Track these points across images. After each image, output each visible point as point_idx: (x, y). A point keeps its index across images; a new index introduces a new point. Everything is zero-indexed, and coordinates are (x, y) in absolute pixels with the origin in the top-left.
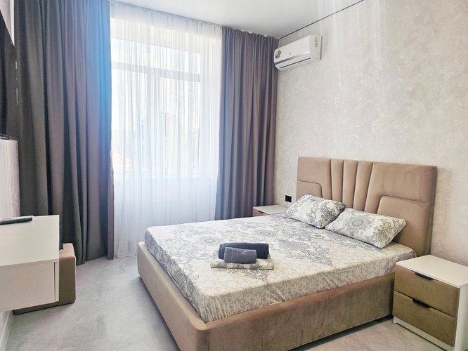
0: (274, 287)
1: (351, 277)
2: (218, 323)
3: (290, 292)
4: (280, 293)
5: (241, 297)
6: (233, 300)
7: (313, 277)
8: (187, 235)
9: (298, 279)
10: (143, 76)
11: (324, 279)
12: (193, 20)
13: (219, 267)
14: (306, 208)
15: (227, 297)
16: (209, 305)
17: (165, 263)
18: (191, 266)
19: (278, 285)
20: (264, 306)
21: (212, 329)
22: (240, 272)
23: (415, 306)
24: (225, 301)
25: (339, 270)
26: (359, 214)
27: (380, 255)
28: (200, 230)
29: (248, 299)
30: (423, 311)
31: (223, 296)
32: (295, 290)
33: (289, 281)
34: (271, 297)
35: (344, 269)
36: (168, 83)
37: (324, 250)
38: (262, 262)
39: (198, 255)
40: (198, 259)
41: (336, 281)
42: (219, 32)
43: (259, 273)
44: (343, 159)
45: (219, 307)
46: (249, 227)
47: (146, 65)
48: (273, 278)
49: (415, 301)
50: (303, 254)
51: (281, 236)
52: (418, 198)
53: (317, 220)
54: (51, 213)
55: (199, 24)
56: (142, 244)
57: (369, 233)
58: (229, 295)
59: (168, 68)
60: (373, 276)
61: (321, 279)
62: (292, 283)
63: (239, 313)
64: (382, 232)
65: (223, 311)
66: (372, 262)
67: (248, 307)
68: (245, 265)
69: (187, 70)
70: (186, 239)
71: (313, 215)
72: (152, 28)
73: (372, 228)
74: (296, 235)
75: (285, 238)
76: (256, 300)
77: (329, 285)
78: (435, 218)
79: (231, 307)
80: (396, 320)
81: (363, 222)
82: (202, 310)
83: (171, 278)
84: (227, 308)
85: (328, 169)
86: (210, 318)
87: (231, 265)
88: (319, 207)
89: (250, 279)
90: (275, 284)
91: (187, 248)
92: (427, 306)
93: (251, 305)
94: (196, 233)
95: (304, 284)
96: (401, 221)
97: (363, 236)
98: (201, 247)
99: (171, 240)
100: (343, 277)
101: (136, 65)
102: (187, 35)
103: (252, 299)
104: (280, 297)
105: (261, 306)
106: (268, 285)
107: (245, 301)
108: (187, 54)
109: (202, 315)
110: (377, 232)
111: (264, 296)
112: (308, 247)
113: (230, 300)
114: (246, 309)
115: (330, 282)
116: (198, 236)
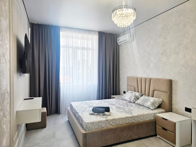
0: (109, 121)
1: (139, 119)
2: (90, 131)
3: (115, 123)
4: (112, 123)
5: (97, 124)
6: (95, 124)
7: (124, 118)
8: (84, 105)
9: (118, 119)
10: (71, 50)
11: (128, 119)
12: (88, 30)
13: (92, 114)
14: (129, 96)
15: (92, 123)
16: (87, 126)
17: (75, 113)
18: (83, 114)
19: (111, 120)
20: (106, 127)
21: (87, 133)
22: (99, 116)
23: (163, 130)
24: (92, 124)
25: (134, 116)
26: (146, 97)
27: (151, 112)
28: (89, 103)
29: (100, 125)
30: (165, 131)
31: (91, 123)
32: (117, 122)
33: (115, 119)
34: (109, 124)
35: (136, 116)
36: (79, 51)
37: (131, 110)
38: (107, 113)
39: (86, 111)
40: (86, 112)
41: (133, 120)
42: (97, 33)
43: (105, 116)
44: (142, 77)
45: (90, 126)
46: (107, 102)
47: (72, 46)
48: (109, 118)
49: (163, 128)
50: (123, 111)
51: (117, 105)
52: (166, 91)
53: (132, 100)
54: (39, 96)
55: (90, 31)
56: (69, 108)
57: (148, 104)
58: (93, 122)
59: (79, 46)
60: (148, 119)
61: (127, 119)
62: (116, 120)
63: (97, 129)
64: (153, 104)
65: (91, 128)
66: (148, 114)
67: (100, 127)
68: (100, 114)
69: (86, 47)
70: (83, 106)
71: (131, 98)
72: (74, 34)
73: (150, 102)
74: (123, 105)
75: (119, 106)
76: (103, 125)
77: (131, 121)
78: (173, 98)
79: (94, 127)
80: (158, 136)
81: (147, 100)
82: (84, 127)
83: (77, 118)
84: (93, 127)
85: (137, 81)
86: (87, 130)
87: (96, 114)
88: (133, 95)
89: (101, 118)
90: (110, 120)
91: (83, 109)
92: (166, 130)
93: (101, 126)
94: (88, 104)
95: (121, 120)
96: (161, 100)
97: (147, 105)
98: (88, 108)
99: (78, 106)
100: (136, 119)
101: (68, 46)
102: (86, 35)
103: (101, 125)
104: (112, 125)
105: (105, 127)
106: (107, 120)
107: (99, 125)
108: (86, 41)
109: (85, 129)
110: (151, 103)
111: (106, 124)
112: (126, 109)
113: (94, 124)
114: (100, 128)
115: (131, 120)
116: (88, 105)
